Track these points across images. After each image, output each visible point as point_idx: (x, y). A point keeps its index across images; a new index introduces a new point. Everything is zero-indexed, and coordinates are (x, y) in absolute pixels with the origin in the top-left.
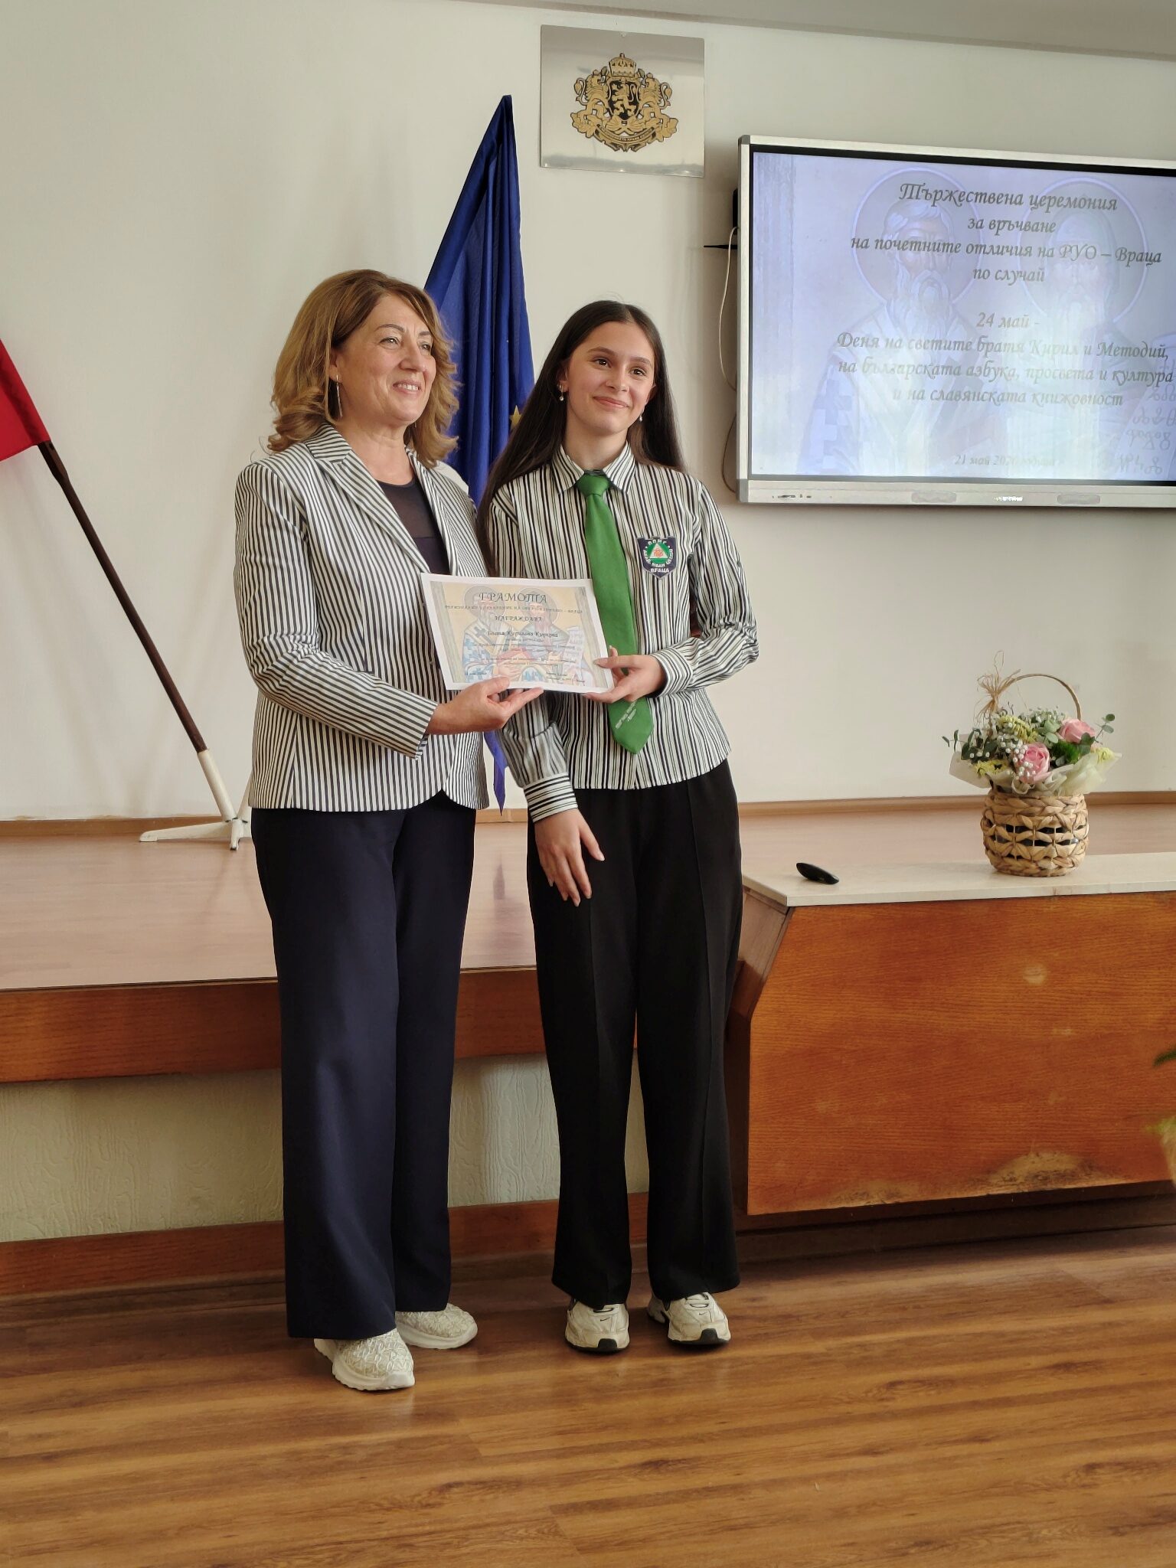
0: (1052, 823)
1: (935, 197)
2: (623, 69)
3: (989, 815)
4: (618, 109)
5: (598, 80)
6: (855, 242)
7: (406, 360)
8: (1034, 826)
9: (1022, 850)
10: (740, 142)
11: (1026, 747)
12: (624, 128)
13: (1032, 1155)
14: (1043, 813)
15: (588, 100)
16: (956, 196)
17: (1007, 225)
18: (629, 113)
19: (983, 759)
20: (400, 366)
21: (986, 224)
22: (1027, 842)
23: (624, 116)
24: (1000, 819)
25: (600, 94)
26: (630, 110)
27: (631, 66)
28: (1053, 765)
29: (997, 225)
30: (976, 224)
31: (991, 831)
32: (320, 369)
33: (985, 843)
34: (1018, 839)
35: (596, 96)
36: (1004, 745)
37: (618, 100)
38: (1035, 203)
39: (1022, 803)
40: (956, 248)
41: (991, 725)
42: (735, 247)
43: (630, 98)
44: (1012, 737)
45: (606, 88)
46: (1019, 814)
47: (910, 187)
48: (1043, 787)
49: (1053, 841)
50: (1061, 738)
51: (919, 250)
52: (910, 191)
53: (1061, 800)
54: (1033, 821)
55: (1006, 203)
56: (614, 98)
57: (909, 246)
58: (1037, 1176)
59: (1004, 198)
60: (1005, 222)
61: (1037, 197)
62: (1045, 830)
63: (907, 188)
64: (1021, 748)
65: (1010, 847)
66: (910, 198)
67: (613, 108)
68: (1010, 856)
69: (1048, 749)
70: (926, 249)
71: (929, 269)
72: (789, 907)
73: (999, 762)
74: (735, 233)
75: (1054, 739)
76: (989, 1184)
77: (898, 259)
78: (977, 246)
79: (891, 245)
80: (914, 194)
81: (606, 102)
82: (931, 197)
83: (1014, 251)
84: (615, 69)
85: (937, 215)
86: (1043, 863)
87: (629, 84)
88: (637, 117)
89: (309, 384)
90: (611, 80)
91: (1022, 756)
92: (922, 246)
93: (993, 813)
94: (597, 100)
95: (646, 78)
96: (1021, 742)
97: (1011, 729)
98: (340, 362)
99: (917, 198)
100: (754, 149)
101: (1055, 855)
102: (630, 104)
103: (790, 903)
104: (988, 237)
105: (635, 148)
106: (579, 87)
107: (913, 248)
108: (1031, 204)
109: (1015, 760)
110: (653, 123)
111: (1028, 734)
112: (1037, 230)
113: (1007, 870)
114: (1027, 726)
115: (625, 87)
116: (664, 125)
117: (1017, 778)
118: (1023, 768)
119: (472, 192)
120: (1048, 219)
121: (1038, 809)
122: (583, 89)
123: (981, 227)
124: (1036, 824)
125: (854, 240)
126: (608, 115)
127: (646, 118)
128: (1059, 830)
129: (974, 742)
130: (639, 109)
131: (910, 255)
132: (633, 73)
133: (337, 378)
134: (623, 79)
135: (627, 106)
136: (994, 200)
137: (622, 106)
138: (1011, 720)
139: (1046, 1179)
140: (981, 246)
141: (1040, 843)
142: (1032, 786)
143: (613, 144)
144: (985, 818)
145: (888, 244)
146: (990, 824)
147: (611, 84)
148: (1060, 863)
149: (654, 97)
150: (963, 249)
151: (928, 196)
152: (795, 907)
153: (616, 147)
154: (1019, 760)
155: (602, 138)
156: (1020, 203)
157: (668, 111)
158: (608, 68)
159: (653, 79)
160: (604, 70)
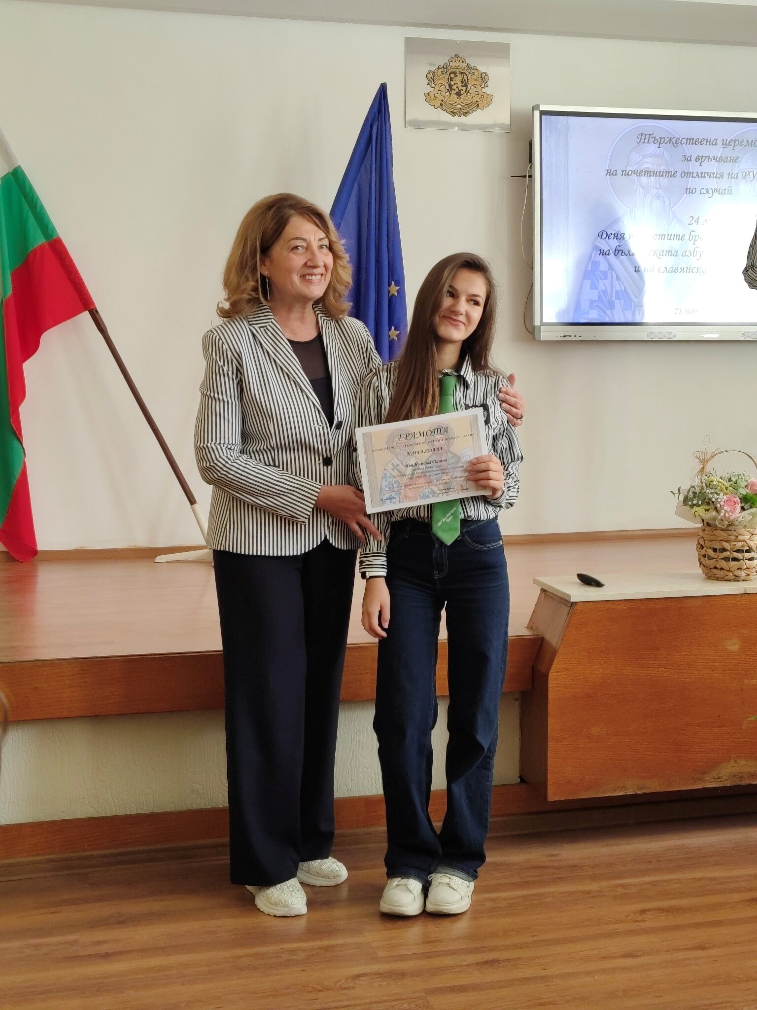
0: (743, 546)
1: (659, 142)
2: (457, 64)
3: (702, 542)
4: (455, 90)
5: (442, 72)
6: (609, 172)
7: (309, 260)
8: (731, 549)
9: (723, 564)
10: (533, 109)
11: (725, 497)
12: (459, 102)
13: (732, 762)
14: (737, 540)
15: (436, 85)
16: (674, 140)
17: (707, 158)
18: (462, 92)
19: (698, 505)
20: (305, 264)
21: (693, 158)
22: (726, 559)
23: (459, 94)
24: (708, 544)
25: (443, 80)
26: (462, 90)
27: (463, 62)
28: (743, 509)
29: (700, 159)
30: (687, 159)
31: (703, 552)
32: (254, 269)
33: (699, 560)
34: (720, 557)
35: (440, 82)
36: (710, 496)
37: (455, 84)
38: (725, 144)
39: (722, 533)
40: (674, 174)
41: (702, 483)
42: (530, 176)
43: (462, 82)
44: (716, 491)
45: (447, 76)
46: (720, 541)
47: (644, 136)
48: (737, 523)
49: (743, 558)
50: (748, 491)
51: (650, 176)
52: (644, 138)
53: (748, 531)
54: (730, 545)
55: (706, 145)
56: (452, 83)
57: (644, 173)
58: (735, 775)
59: (705, 141)
60: (706, 157)
61: (727, 140)
62: (738, 551)
63: (642, 136)
64: (722, 498)
65: (716, 562)
66: (644, 142)
67: (451, 89)
68: (715, 568)
69: (740, 498)
70: (655, 175)
71: (657, 189)
72: (573, 603)
73: (708, 507)
74: (531, 167)
75: (743, 492)
76: (704, 781)
77: (637, 183)
78: (688, 172)
79: (632, 174)
80: (647, 140)
81: (447, 85)
82: (658, 141)
83: (712, 175)
84: (452, 64)
85: (662, 152)
86: (738, 573)
87: (461, 73)
88: (467, 94)
89: (247, 280)
90: (450, 71)
91: (722, 503)
92: (652, 174)
93: (704, 540)
94: (441, 85)
95: (472, 69)
96: (722, 494)
97: (714, 485)
98: (267, 263)
99: (648, 142)
100: (543, 113)
101: (745, 567)
102: (462, 86)
103: (573, 600)
104: (694, 167)
105: (466, 114)
106: (429, 76)
107: (646, 175)
108: (723, 145)
109: (718, 505)
110: (477, 98)
111: (727, 490)
112: (727, 161)
113: (714, 577)
114: (725, 484)
115: (459, 76)
116: (484, 99)
117: (720, 517)
118: (724, 511)
119: (363, 145)
120: (734, 154)
121: (733, 538)
122: (432, 77)
123: (690, 160)
124: (732, 547)
125: (608, 170)
126: (448, 93)
127: (473, 95)
128: (747, 551)
129: (691, 495)
130: (468, 89)
131: (644, 179)
132: (464, 66)
133: (266, 273)
134: (458, 70)
135: (460, 88)
136: (699, 143)
137: (457, 87)
138: (715, 480)
139: (741, 778)
140: (690, 173)
141: (735, 559)
142: (729, 522)
143: (451, 112)
144: (699, 543)
145: (630, 172)
146: (702, 547)
147: (450, 74)
148: (748, 573)
149: (478, 81)
150: (678, 174)
151: (656, 141)
152: (576, 602)
153: (453, 114)
154: (720, 505)
155: (444, 108)
156: (716, 144)
157: (486, 90)
158: (448, 64)
159: (477, 70)
160: (445, 65)
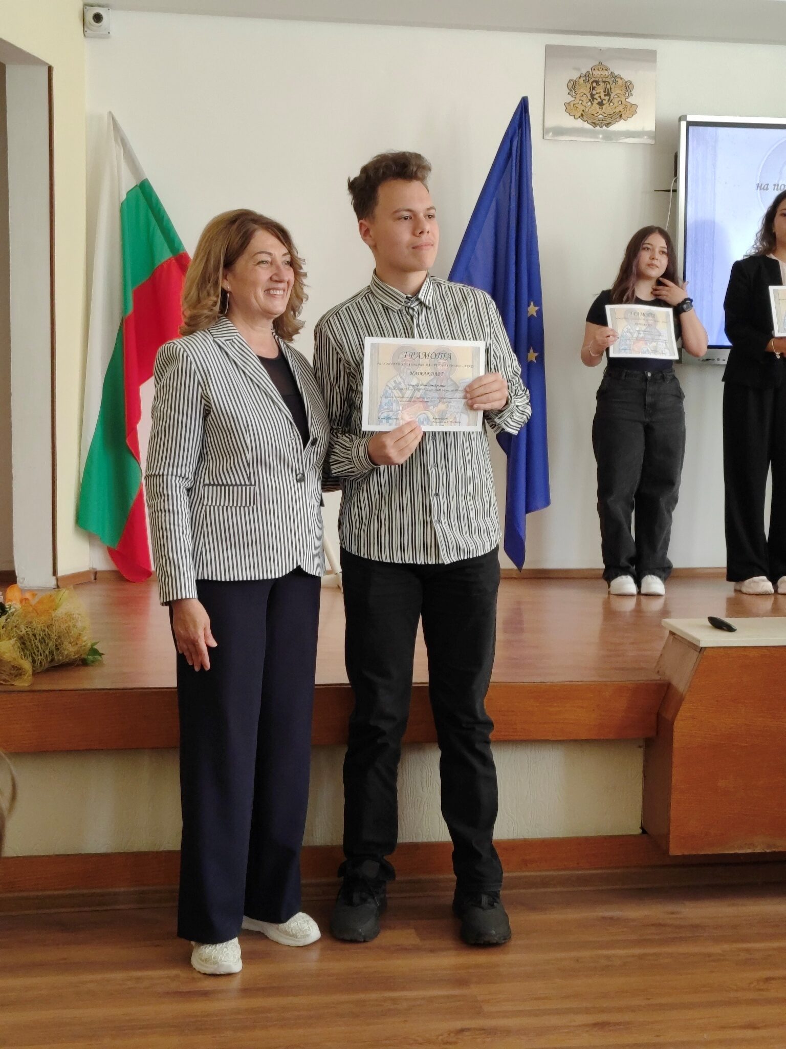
2: (600, 72)
4: (597, 100)
6: (760, 187)
7: (275, 274)
10: (680, 119)
12: (600, 112)
15: (577, 94)
18: (604, 102)
20: (271, 278)
23: (601, 104)
25: (585, 89)
26: (605, 100)
27: (606, 70)
32: (216, 283)
35: (581, 91)
37: (597, 93)
42: (675, 191)
43: (605, 92)
45: (589, 85)
56: (594, 92)
67: (593, 99)
72: (702, 648)
74: (676, 181)
79: (784, 187)
81: (589, 95)
84: (594, 72)
87: (604, 82)
88: (609, 104)
89: (209, 295)
90: (592, 80)
94: (582, 94)
95: (615, 77)
98: (230, 277)
100: (690, 124)
102: (605, 95)
103: (702, 645)
105: (608, 125)
106: (570, 85)
110: (621, 108)
115: (602, 85)
116: (628, 109)
119: (502, 159)
122: (573, 86)
125: (758, 184)
126: (589, 103)
127: (616, 104)
130: (611, 99)
132: (607, 74)
133: (227, 288)
134: (600, 79)
135: (603, 97)
137: (600, 97)
143: (592, 122)
145: (782, 186)
147: (592, 83)
149: (621, 90)
152: (705, 648)
153: (595, 124)
157: (631, 100)
158: (591, 72)
159: (621, 78)
160: (587, 74)
